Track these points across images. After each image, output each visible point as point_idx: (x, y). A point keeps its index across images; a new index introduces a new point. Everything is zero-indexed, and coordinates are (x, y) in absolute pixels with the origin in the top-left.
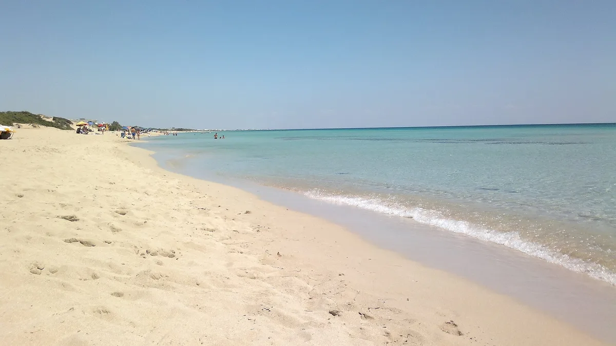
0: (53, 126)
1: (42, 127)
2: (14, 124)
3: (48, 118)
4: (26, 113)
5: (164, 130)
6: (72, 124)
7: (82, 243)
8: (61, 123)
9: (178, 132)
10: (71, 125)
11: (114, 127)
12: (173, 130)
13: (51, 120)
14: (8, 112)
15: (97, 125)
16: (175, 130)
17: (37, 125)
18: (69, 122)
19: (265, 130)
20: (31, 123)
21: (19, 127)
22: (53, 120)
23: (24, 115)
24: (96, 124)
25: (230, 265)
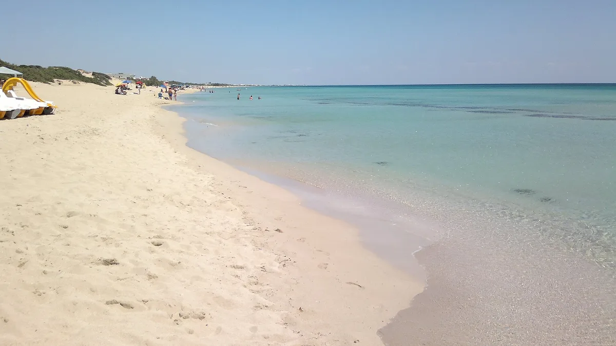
0: (92, 82)
1: (82, 83)
2: (55, 80)
3: (87, 73)
4: (66, 69)
5: (200, 85)
6: (111, 79)
7: (122, 305)
8: (100, 79)
9: (215, 87)
10: (110, 81)
11: (153, 82)
12: (209, 85)
13: (90, 76)
14: (50, 68)
15: (135, 80)
16: (211, 85)
17: (76, 82)
18: (109, 78)
19: (301, 86)
20: (72, 79)
21: (60, 84)
22: (93, 75)
23: (64, 71)
24: (134, 78)
25: (254, 329)
